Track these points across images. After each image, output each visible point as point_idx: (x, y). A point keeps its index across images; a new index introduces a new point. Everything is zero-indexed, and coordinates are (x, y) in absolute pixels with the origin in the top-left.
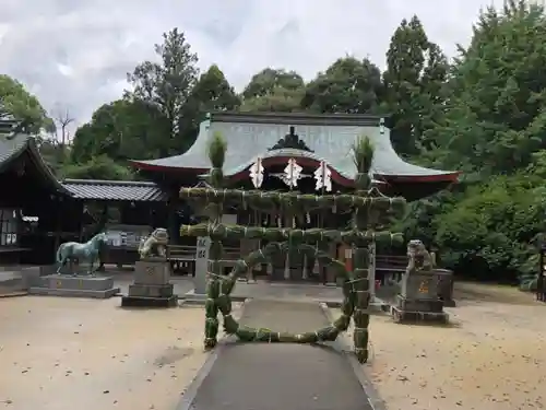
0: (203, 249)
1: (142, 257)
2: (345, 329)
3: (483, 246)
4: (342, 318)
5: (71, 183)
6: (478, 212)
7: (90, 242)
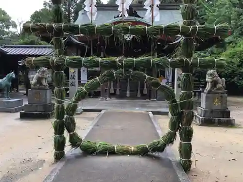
0: (73, 80)
1: (32, 86)
2: (172, 142)
3: (235, 76)
4: (169, 133)
5: (8, 47)
6: (233, 58)
7: (5, 78)
